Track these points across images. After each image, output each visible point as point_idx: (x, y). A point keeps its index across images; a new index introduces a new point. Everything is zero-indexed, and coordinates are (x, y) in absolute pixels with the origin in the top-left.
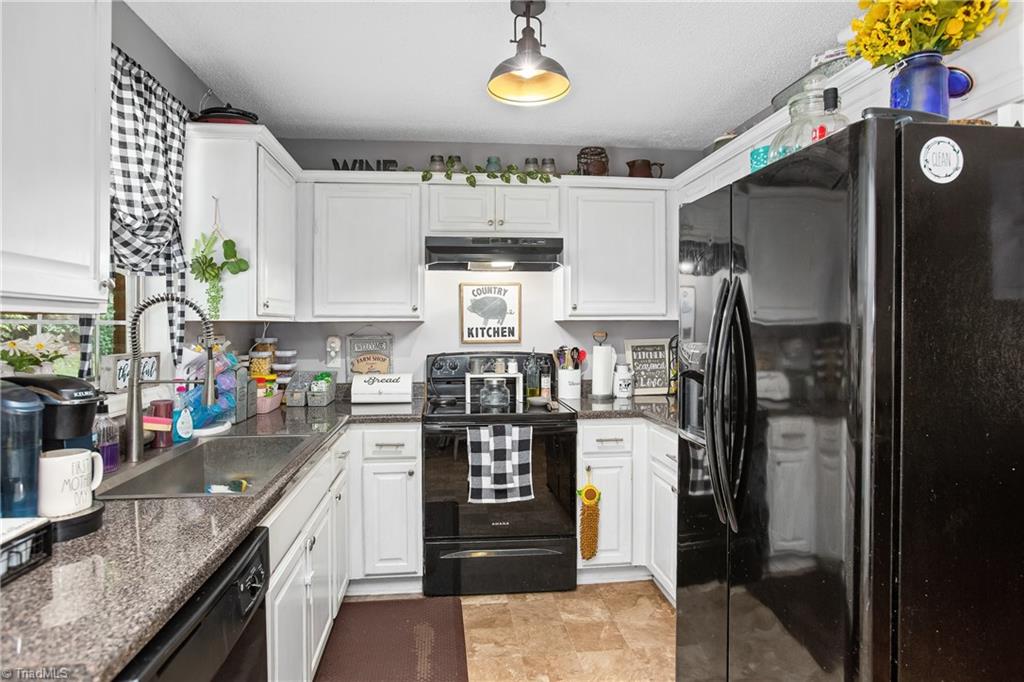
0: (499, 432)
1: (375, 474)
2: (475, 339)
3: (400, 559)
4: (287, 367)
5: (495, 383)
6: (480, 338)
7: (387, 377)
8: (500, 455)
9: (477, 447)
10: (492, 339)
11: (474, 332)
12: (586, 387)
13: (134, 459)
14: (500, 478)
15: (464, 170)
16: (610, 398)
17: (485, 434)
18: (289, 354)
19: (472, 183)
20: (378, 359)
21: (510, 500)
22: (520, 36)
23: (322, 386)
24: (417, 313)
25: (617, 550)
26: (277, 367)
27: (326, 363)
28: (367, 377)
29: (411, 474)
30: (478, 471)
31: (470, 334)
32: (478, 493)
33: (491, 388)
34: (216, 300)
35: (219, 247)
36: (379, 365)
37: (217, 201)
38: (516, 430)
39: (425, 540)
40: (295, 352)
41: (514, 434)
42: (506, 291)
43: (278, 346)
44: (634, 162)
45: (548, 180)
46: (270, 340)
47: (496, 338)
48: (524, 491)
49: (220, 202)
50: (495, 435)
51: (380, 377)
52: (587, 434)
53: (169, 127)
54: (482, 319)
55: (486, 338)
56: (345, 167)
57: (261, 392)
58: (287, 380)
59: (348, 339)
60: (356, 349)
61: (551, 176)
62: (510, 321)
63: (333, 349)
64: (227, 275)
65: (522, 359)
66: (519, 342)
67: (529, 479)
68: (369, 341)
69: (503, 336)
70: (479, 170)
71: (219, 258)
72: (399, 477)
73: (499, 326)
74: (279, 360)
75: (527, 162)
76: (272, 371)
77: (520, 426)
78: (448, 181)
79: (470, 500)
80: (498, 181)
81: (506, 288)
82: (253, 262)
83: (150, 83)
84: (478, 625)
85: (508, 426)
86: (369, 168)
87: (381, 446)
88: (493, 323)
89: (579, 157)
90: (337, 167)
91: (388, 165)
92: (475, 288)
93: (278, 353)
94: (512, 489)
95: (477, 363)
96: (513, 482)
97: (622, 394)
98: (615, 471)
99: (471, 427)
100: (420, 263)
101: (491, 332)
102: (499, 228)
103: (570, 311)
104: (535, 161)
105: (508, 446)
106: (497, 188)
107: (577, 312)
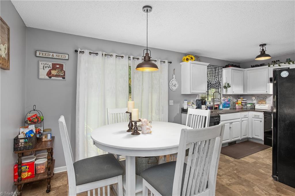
1: (254, 120)
3: (259, 136)
4: (244, 102)
13: (214, 109)
15: (277, 64)
18: (245, 100)
19: (280, 66)
20: (263, 101)
22: (261, 51)
23: (249, 105)
26: (242, 102)
28: (259, 104)
29: (261, 121)
34: (227, 91)
35: (227, 84)
39: (264, 134)
43: (243, 98)
46: (242, 97)
49: (227, 78)
53: (219, 70)
57: (237, 105)
58: (244, 104)
59: (257, 97)
60: (259, 99)
63: (253, 99)
64: (228, 88)
68: (262, 98)
70: (281, 63)
71: (227, 86)
72: (259, 121)
74: (244, 101)
76: (242, 103)
78: (274, 67)
80: (287, 64)
82: (231, 86)
86: (258, 66)
87: (256, 116)
90: (252, 67)
91: (262, 65)
93: (243, 99)
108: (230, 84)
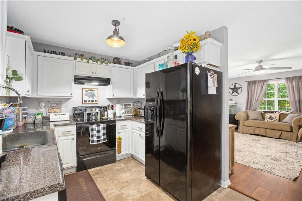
0: (98, 126)
1: (62, 140)
2: (86, 103)
3: (70, 163)
4: (25, 112)
5: (94, 114)
6: (88, 103)
7: (61, 113)
8: (99, 131)
9: (92, 130)
10: (91, 103)
11: (86, 101)
12: (115, 114)
14: (99, 137)
15: (86, 59)
16: (120, 117)
17: (94, 126)
18: (26, 107)
19: (88, 62)
20: (57, 109)
21: (101, 142)
22: (114, 30)
23: (40, 117)
24: (72, 95)
25: (125, 151)
27: (39, 110)
28: (55, 114)
29: (73, 139)
30: (92, 136)
31: (85, 101)
32: (93, 142)
33: (93, 115)
35: (10, 72)
36: (57, 110)
37: (9, 57)
38: (102, 125)
39: (77, 156)
40: (28, 107)
41: (102, 126)
42: (94, 91)
44: (126, 62)
45: (107, 64)
47: (92, 103)
48: (104, 140)
51: (59, 114)
52: (118, 125)
54: (88, 98)
55: (89, 102)
56: (48, 52)
58: (26, 116)
59: (47, 103)
60: (50, 106)
61: (108, 63)
62: (95, 98)
63: (42, 106)
64: (14, 81)
65: (100, 108)
66: (98, 103)
67: (105, 137)
68: (54, 104)
69: (94, 102)
70: (90, 59)
71: (10, 75)
72: (69, 140)
73: (92, 99)
75: (102, 59)
77: (103, 124)
78: (82, 61)
79: (91, 144)
80: (95, 63)
84: (94, 175)
85: (100, 124)
86: (56, 54)
87: (64, 132)
88: (91, 99)
89: (114, 59)
90: (45, 51)
91: (62, 54)
92: (86, 89)
94: (101, 140)
95: (88, 109)
96: (102, 138)
97: (123, 115)
98: (125, 133)
99: (91, 125)
100: (73, 82)
101: (90, 101)
102: (95, 74)
103: (112, 96)
104: (104, 59)
105: (101, 129)
106: (95, 64)
107: (114, 96)
108: (21, 72)
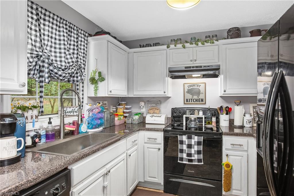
0: (190, 138)
1: (148, 148)
2: (189, 103)
3: (155, 178)
4: (128, 111)
5: (193, 119)
6: (191, 102)
7: (157, 115)
8: (190, 146)
9: (182, 142)
10: (195, 103)
11: (188, 100)
12: (231, 122)
13: (62, 138)
14: (189, 155)
15: (181, 43)
16: (242, 127)
17: (184, 138)
18: (128, 107)
19: (184, 47)
20: (156, 109)
21: (193, 163)
23: (136, 117)
24: (166, 94)
26: (125, 111)
27: (140, 110)
28: (151, 115)
29: (159, 149)
30: (182, 151)
31: (187, 101)
32: (182, 159)
33: (191, 121)
34: (96, 90)
35: (97, 74)
36: (156, 111)
37: (97, 60)
38: (196, 137)
39: (164, 173)
40: (131, 106)
41: (195, 139)
42: (200, 86)
43: (126, 104)
44: (252, 31)
45: (213, 43)
46: (123, 103)
47: (197, 103)
48: (199, 160)
49: (98, 60)
50: (188, 139)
51: (155, 115)
52: (227, 141)
54: (192, 96)
55: (193, 102)
56: (143, 46)
57: (116, 119)
58: (127, 115)
59: (147, 102)
60: (149, 106)
61: (214, 41)
62: (201, 97)
63: (142, 105)
64: (99, 83)
65: (205, 111)
66: (205, 103)
67: (201, 156)
68: (153, 103)
69: (199, 102)
70: (187, 42)
71: (97, 77)
72: (156, 150)
74: (127, 109)
75: (206, 37)
76: (124, 112)
77: (198, 136)
79: (179, 161)
80: (194, 45)
81: (200, 84)
82: (106, 78)
83: (71, 25)
85: (193, 136)
86: (151, 46)
87: (150, 138)
88: (195, 97)
89: (228, 32)
90: (141, 46)
91: (156, 44)
92: (189, 85)
93: (126, 107)
94: (194, 160)
95: (188, 111)
96: (194, 157)
97: (247, 125)
98: (240, 158)
99: (180, 135)
100: (167, 77)
101: (195, 100)
102: (194, 62)
103: (223, 92)
104: (209, 37)
105: (193, 143)
106: (194, 48)
107: (226, 93)
108: (104, 73)
